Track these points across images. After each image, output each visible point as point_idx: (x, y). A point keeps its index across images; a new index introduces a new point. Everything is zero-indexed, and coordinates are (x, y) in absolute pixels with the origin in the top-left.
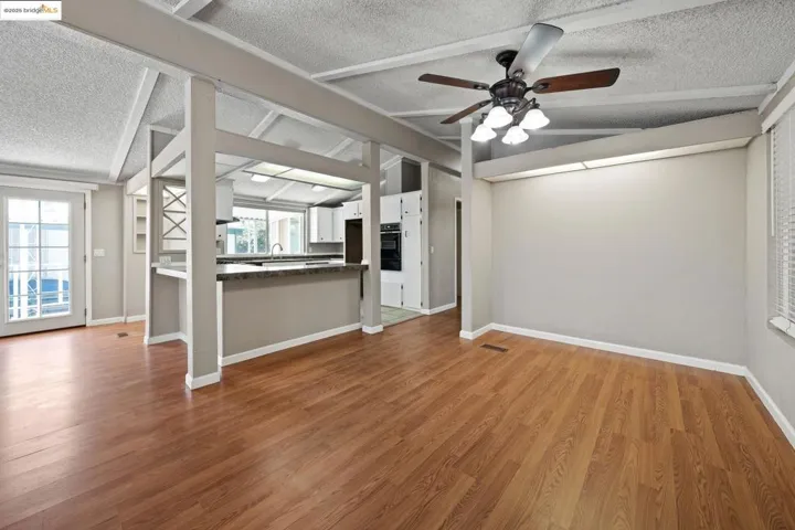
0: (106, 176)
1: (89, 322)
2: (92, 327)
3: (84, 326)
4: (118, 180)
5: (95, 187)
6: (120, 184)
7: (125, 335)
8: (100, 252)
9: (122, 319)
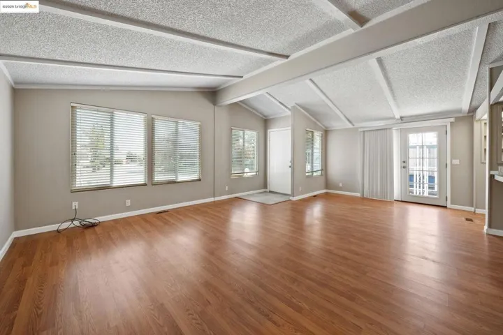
0: (460, 111)
1: (449, 205)
2: (450, 209)
3: (446, 207)
4: (469, 112)
5: (452, 120)
6: (470, 114)
7: (471, 220)
8: (456, 162)
9: (472, 209)
